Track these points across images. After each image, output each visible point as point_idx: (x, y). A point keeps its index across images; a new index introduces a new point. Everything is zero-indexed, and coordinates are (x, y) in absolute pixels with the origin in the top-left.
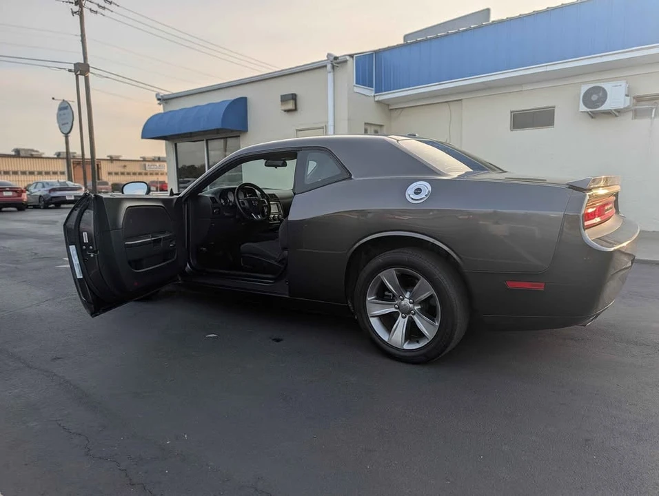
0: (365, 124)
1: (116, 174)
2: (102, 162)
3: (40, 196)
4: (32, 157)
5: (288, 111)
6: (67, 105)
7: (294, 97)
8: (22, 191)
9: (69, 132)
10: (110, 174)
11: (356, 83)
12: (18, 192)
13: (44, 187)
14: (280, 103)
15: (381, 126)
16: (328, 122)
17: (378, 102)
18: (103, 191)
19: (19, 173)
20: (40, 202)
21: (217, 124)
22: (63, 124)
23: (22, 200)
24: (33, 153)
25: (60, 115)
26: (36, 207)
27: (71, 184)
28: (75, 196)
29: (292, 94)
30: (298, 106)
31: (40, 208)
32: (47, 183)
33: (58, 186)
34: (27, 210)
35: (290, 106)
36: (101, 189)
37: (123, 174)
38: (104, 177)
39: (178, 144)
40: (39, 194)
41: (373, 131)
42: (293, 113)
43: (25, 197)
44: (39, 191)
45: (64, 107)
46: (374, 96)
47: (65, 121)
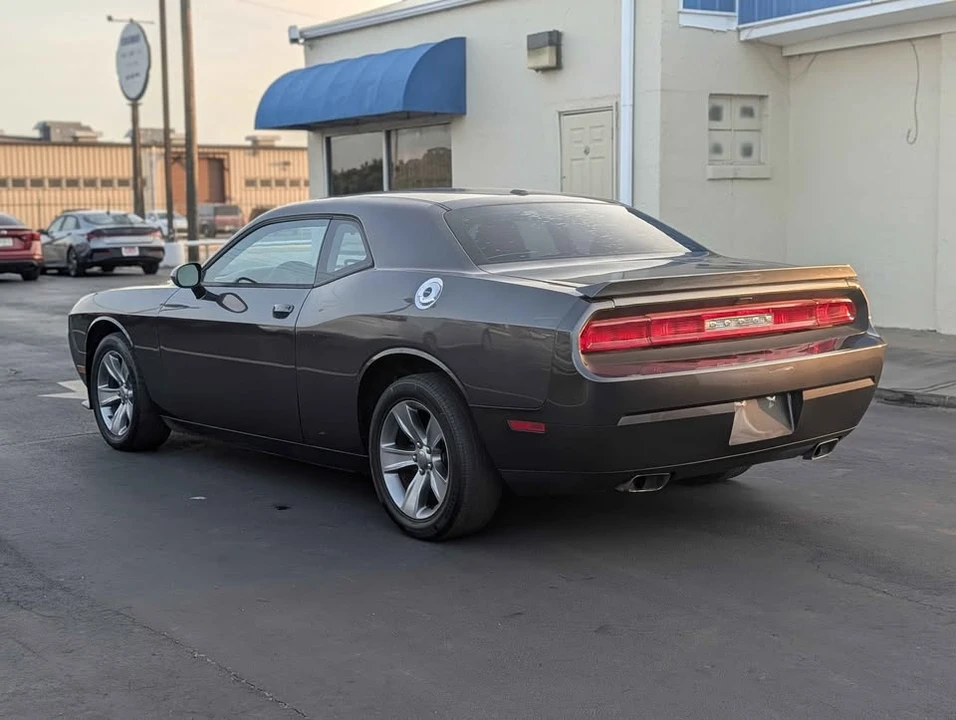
0: (712, 96)
1: (266, 183)
2: (231, 152)
3: (71, 248)
4: (76, 143)
5: (545, 70)
6: (138, 31)
7: (554, 40)
8: (33, 238)
9: (141, 95)
10: (250, 183)
11: (684, 7)
12: (26, 238)
13: (78, 226)
14: (526, 52)
15: (762, 97)
16: (619, 95)
17: (748, 42)
18: (227, 228)
19: (46, 183)
20: (69, 261)
21: (394, 103)
22: (128, 78)
23: (31, 257)
24: (79, 134)
25: (124, 56)
26: (63, 272)
27: (136, 220)
28: (141, 248)
29: (550, 33)
30: (565, 61)
31: (67, 274)
32: (86, 219)
33: (109, 224)
34: (41, 278)
35: (546, 58)
36: (226, 223)
37: (280, 183)
38: (237, 192)
39: (333, 139)
40: (68, 241)
41: (738, 111)
42: (551, 74)
43: (37, 250)
44: (70, 237)
45: (132, 37)
46: (739, 31)
47: (135, 70)
